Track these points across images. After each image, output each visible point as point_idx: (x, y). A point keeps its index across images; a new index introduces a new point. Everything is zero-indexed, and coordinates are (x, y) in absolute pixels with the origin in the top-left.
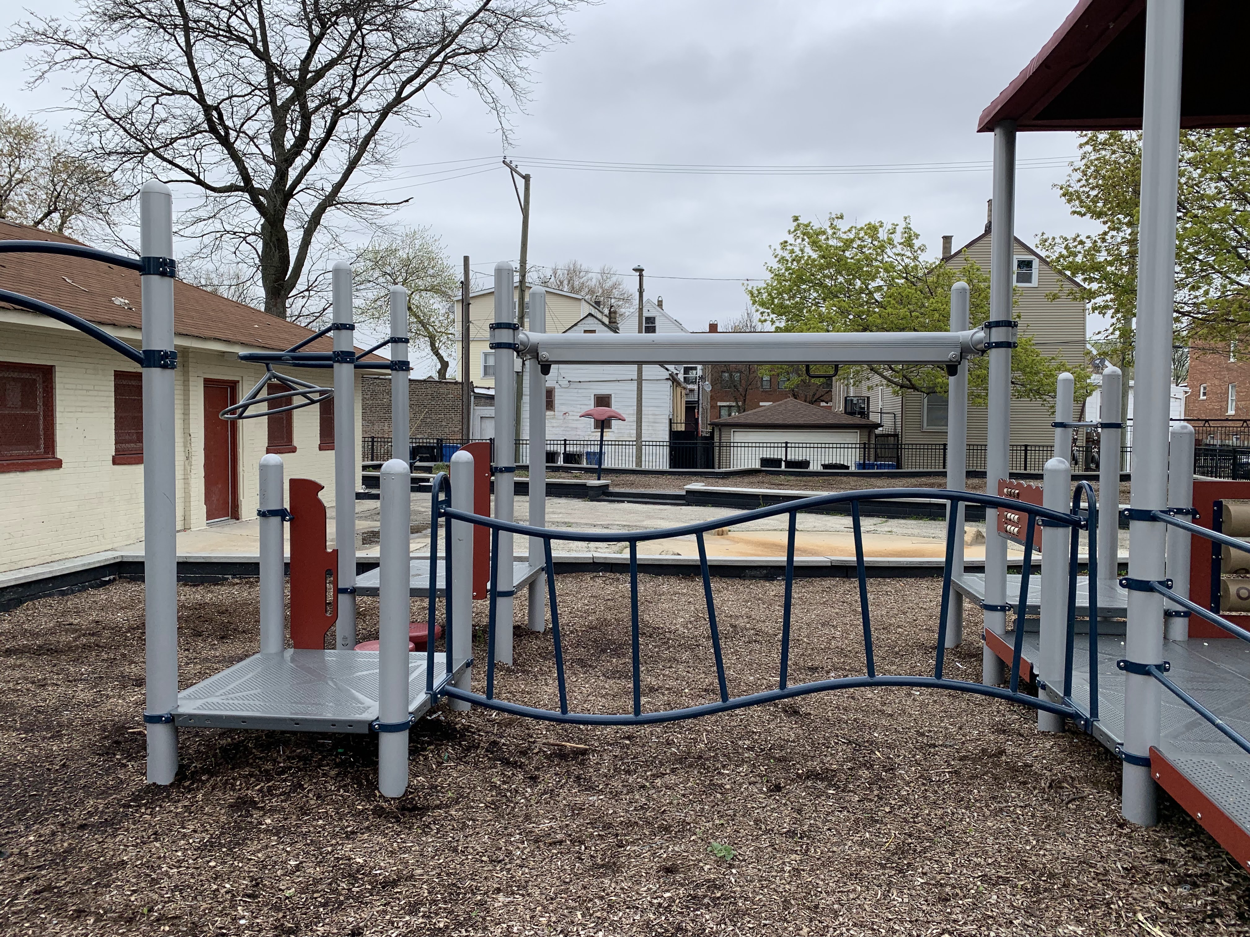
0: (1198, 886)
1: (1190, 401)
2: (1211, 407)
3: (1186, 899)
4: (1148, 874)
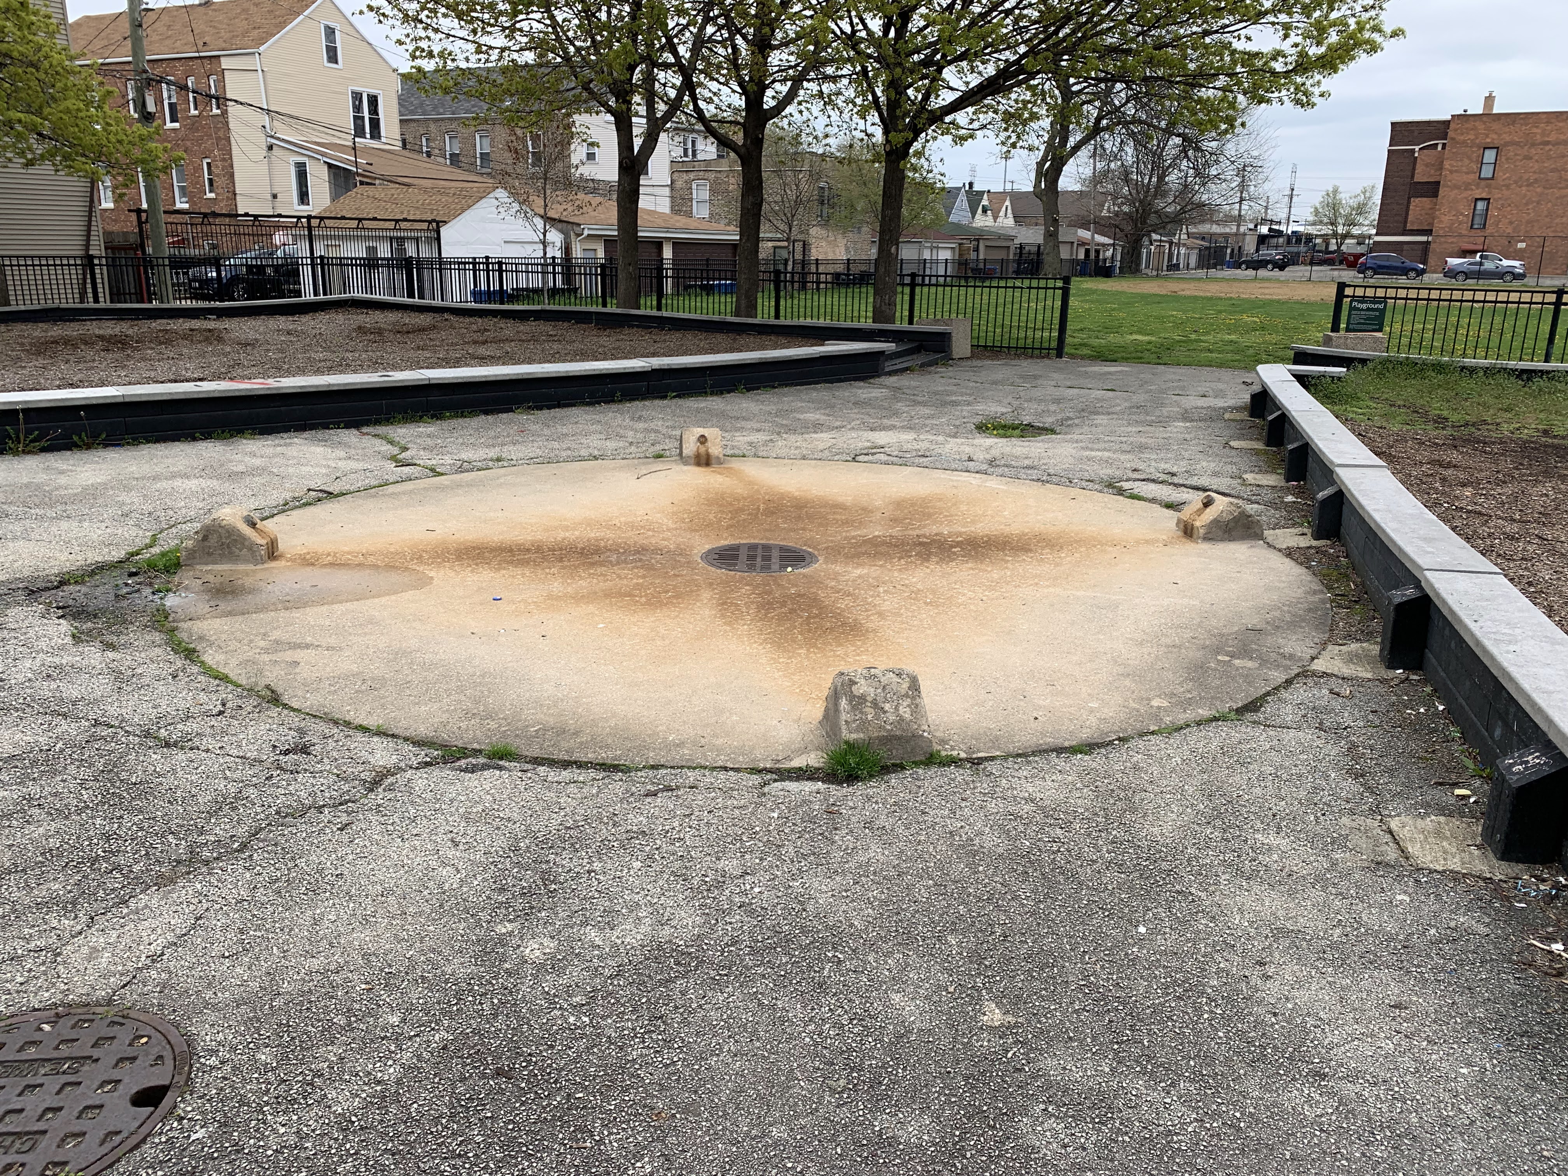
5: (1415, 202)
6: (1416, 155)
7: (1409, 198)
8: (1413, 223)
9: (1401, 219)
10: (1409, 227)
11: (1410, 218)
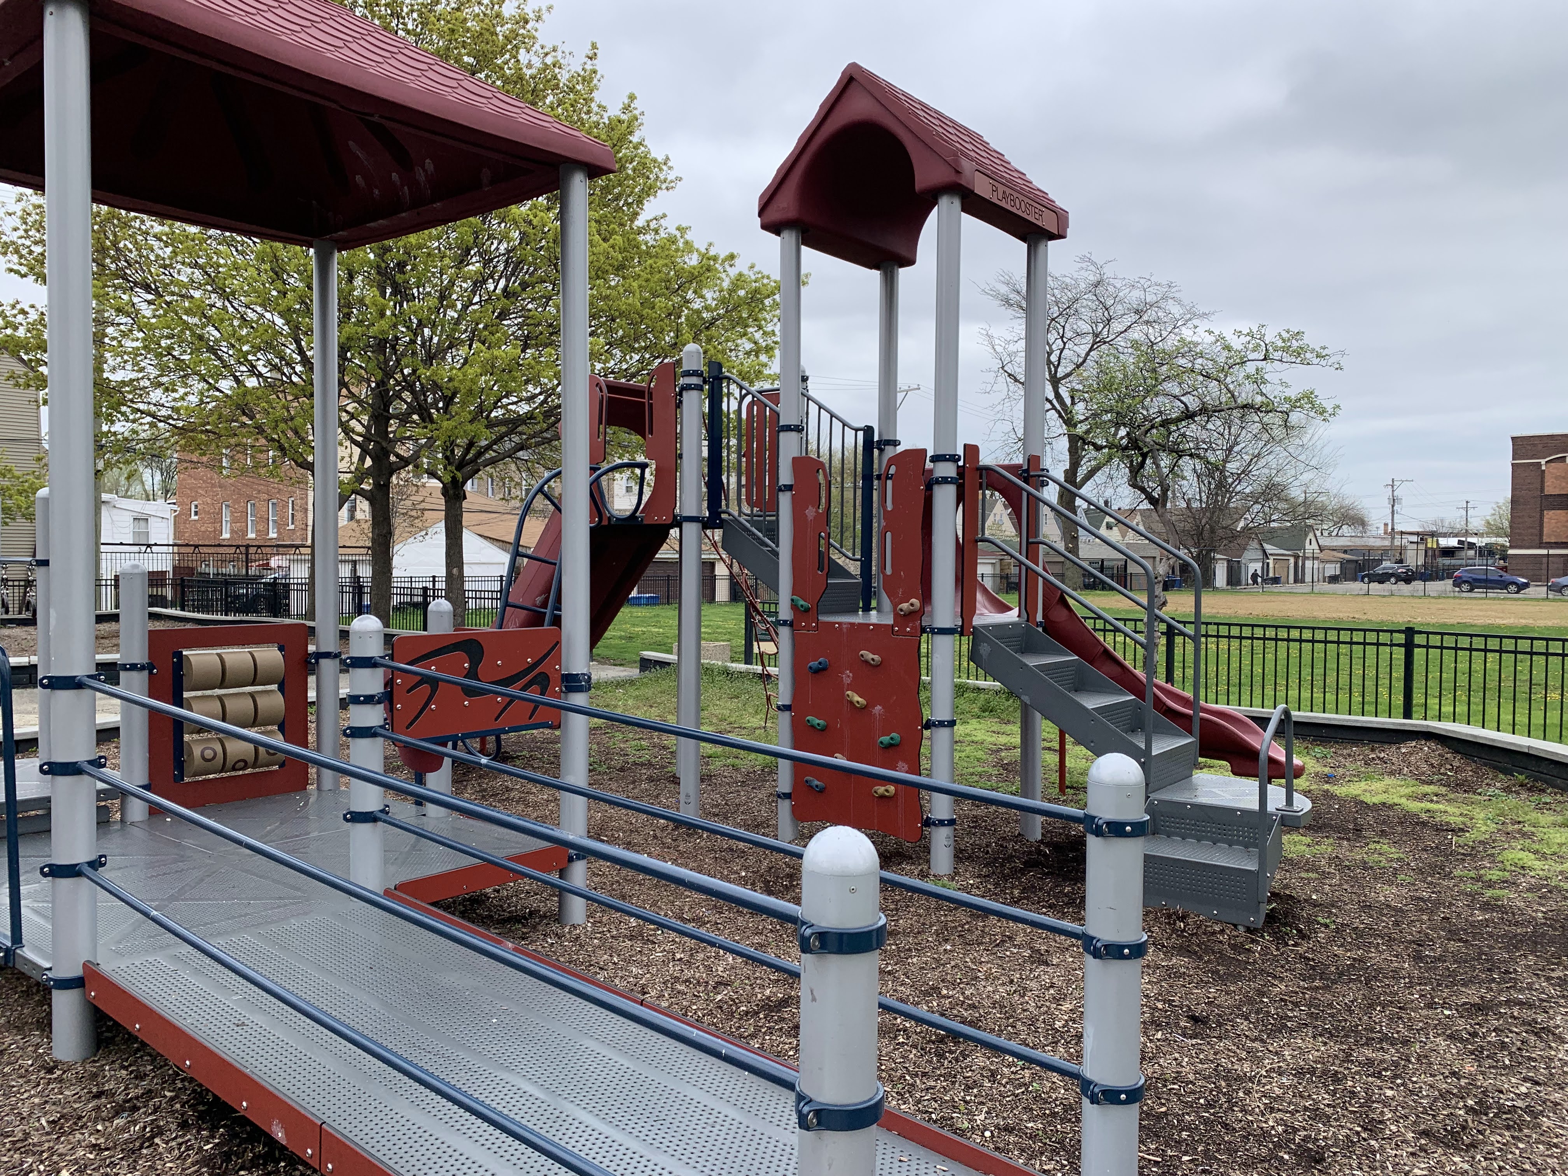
0: (139, 1109)
1: (179, 521)
2: (203, 529)
3: (124, 1129)
4: (80, 1118)
5: (1549, 515)
6: (1543, 468)
7: (1542, 511)
8: (1549, 536)
9: (1536, 532)
10: (1546, 539)
11: (1546, 530)
